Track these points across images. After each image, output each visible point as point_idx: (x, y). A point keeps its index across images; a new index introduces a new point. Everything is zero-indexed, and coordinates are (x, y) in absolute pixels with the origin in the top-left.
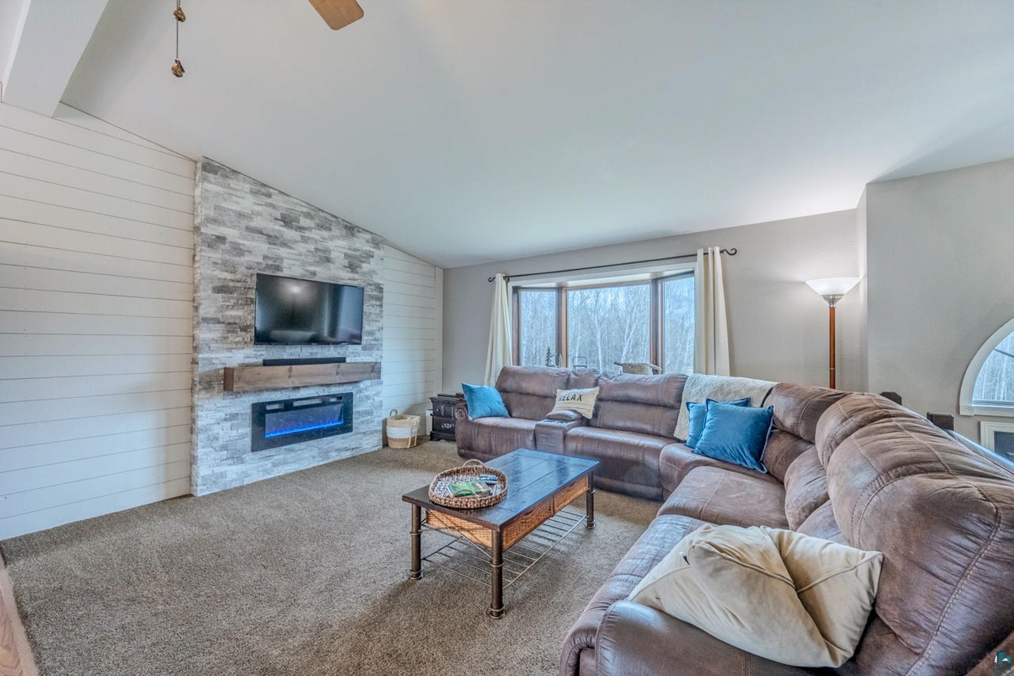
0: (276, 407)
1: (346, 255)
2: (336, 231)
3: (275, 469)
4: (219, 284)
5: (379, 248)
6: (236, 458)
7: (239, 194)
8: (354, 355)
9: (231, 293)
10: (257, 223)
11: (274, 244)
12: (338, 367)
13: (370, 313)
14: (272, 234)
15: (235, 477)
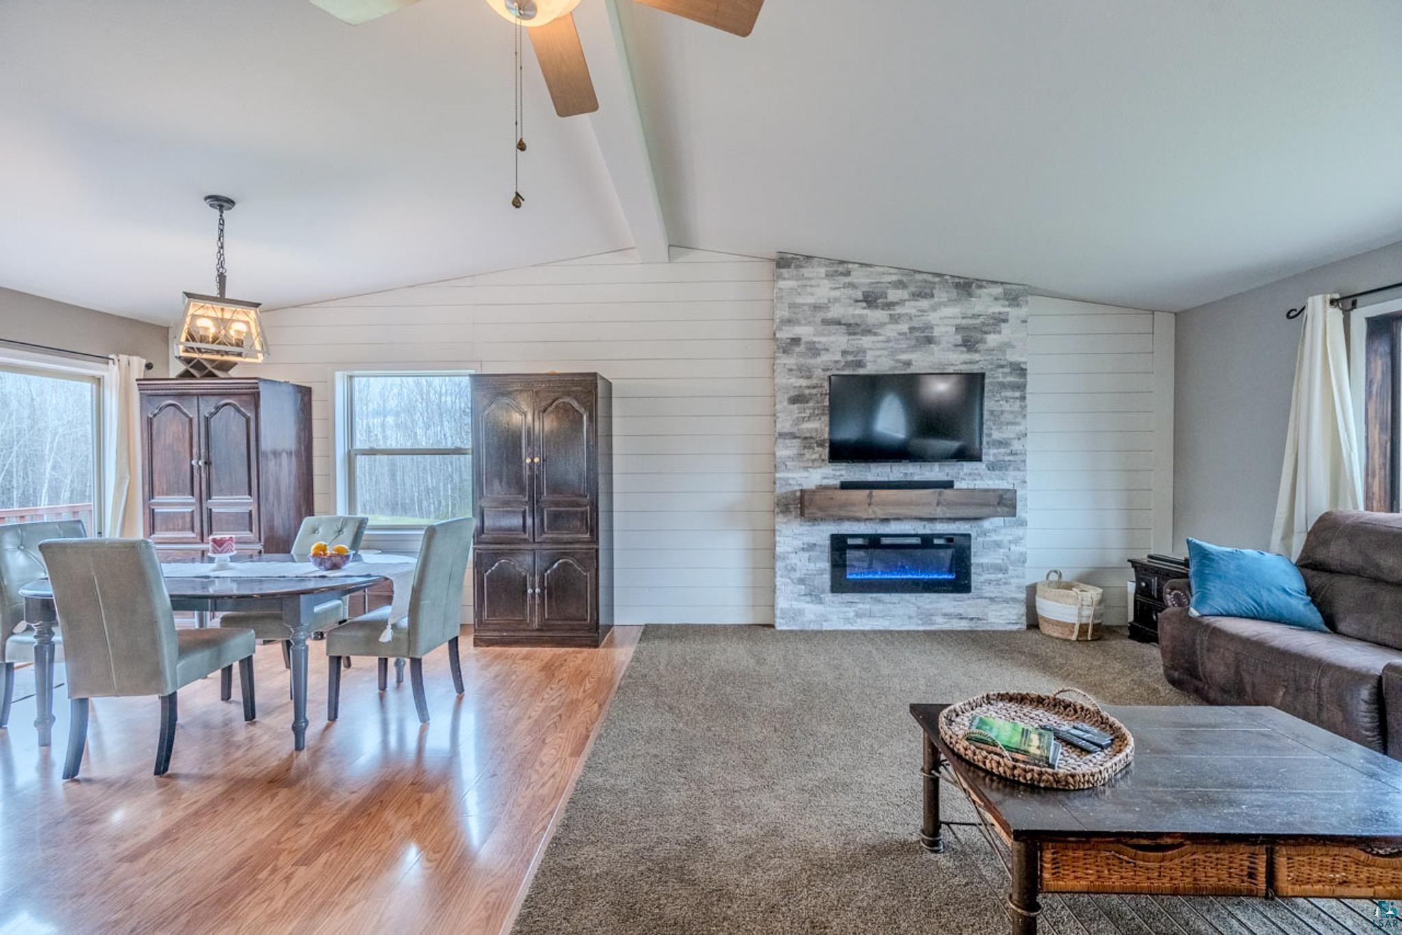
0: (860, 541)
1: (959, 328)
2: (941, 295)
3: (859, 620)
4: (793, 393)
5: (1018, 305)
6: (813, 595)
7: (813, 282)
8: (967, 477)
9: (807, 402)
10: (835, 312)
11: (855, 334)
12: (940, 494)
13: (1002, 412)
14: (852, 322)
15: (813, 617)
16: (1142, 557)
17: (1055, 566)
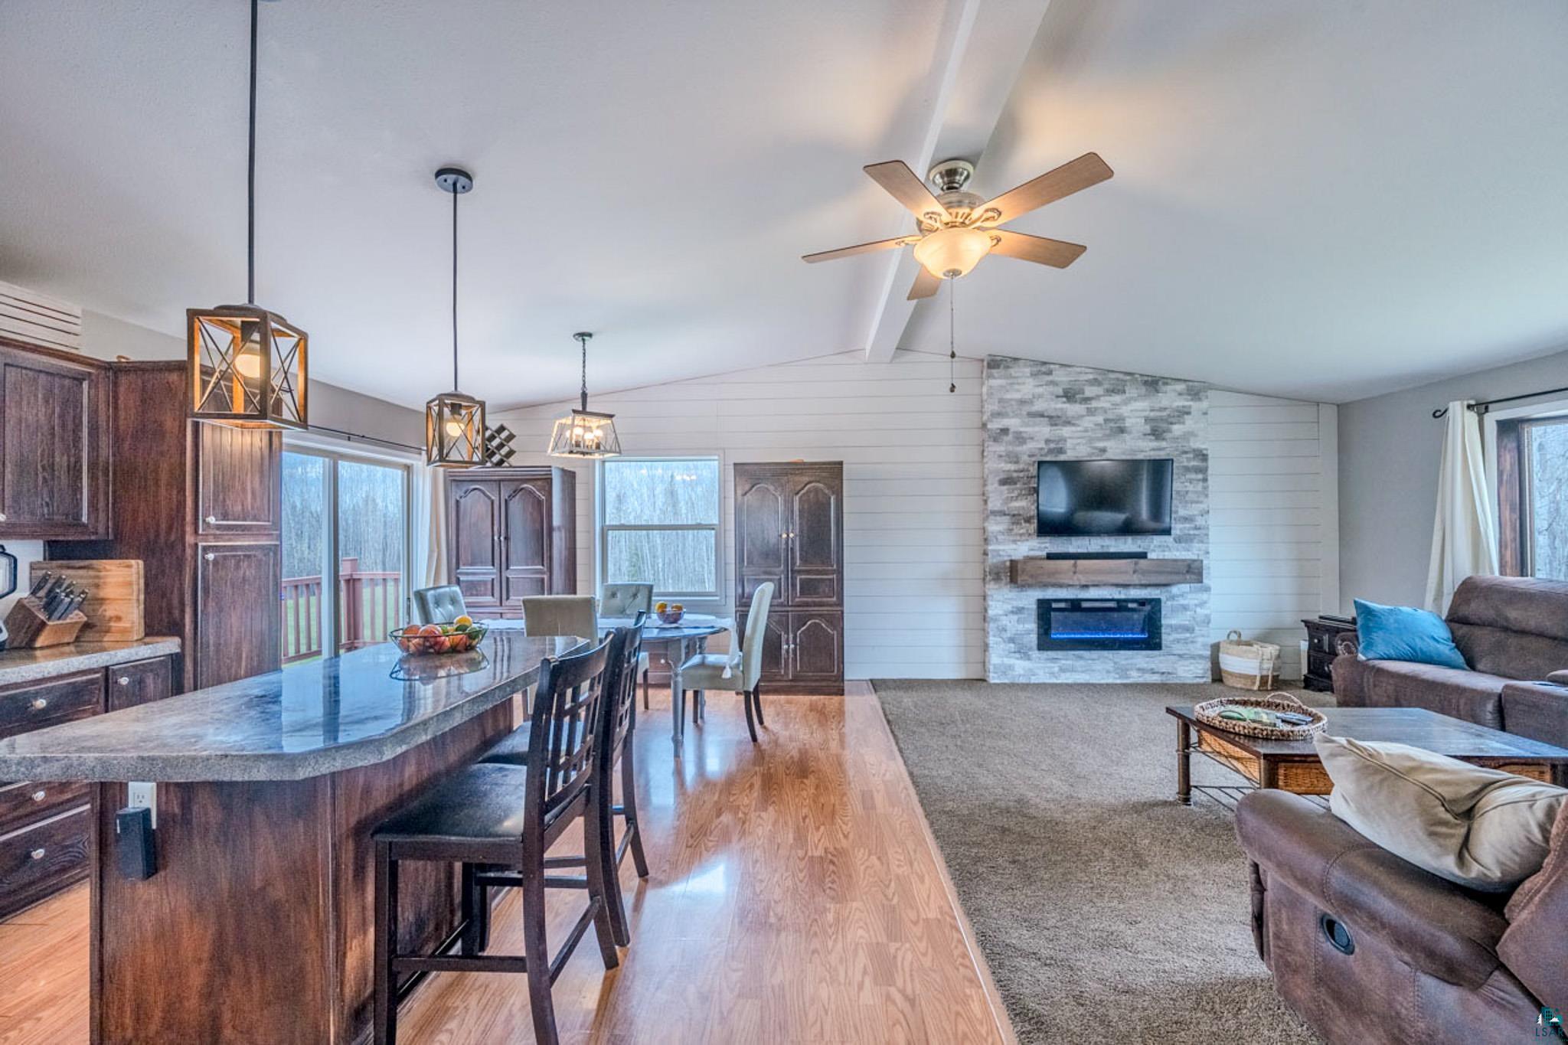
0: (1062, 605)
1: (1147, 420)
2: (1132, 391)
3: (1062, 675)
4: (1003, 476)
5: (1200, 399)
6: (1022, 652)
7: (1020, 381)
8: (1158, 548)
9: (1015, 484)
10: (1039, 406)
11: (1056, 425)
12: (1136, 564)
13: (1187, 492)
14: (1053, 414)
15: (1022, 672)
16: (1314, 617)
17: (1236, 627)
